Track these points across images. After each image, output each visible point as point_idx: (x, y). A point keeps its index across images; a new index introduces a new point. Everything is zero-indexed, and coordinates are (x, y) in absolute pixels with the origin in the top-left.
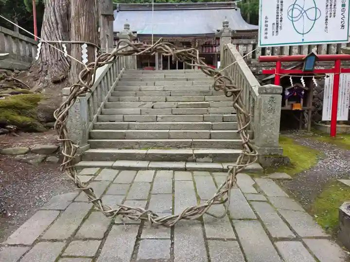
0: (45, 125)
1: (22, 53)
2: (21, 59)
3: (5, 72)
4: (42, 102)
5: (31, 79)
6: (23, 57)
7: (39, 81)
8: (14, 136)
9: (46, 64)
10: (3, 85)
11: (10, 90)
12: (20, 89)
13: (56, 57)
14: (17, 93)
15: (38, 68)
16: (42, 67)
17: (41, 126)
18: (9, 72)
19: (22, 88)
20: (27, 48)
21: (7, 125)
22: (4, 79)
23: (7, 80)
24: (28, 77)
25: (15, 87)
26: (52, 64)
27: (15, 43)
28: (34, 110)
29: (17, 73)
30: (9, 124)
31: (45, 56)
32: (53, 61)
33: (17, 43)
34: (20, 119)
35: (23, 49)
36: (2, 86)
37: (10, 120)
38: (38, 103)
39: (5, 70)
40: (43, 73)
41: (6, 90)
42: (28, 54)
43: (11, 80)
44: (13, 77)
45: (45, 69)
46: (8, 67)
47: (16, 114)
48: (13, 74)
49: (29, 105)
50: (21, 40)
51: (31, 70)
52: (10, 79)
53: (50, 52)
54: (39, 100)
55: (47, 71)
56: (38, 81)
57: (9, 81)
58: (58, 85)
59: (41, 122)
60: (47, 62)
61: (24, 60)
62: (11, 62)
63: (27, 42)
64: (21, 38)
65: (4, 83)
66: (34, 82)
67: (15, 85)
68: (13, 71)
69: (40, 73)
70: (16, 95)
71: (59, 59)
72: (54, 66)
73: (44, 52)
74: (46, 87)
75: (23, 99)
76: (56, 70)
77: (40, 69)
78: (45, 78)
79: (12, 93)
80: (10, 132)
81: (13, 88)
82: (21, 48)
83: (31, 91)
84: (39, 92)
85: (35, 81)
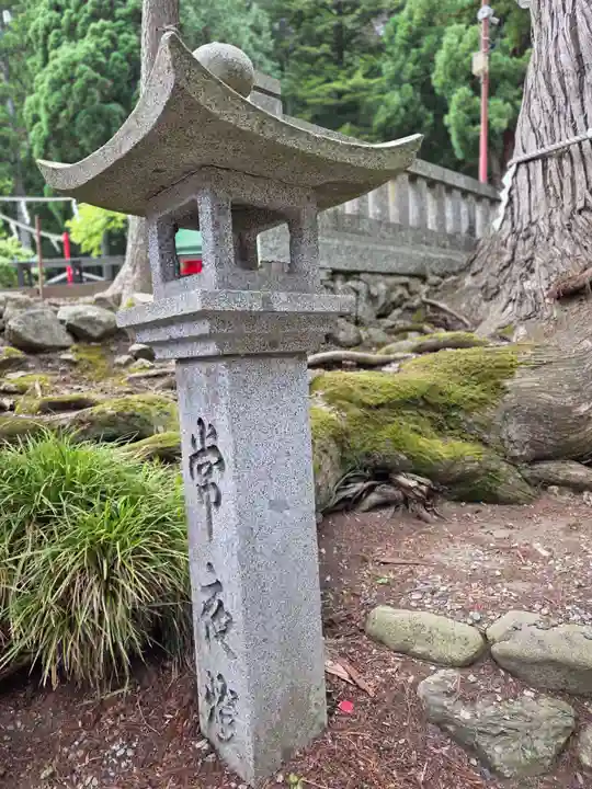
0: (527, 473)
1: (449, 227)
2: (448, 244)
3: (406, 285)
4: (523, 381)
5: (477, 297)
6: (452, 237)
7: (503, 298)
8: (419, 517)
9: (528, 236)
10: (398, 322)
11: (414, 339)
12: (443, 334)
13: (567, 200)
14: (435, 349)
15: (500, 254)
16: (514, 248)
17: (511, 480)
18: (415, 284)
19: (447, 330)
20: (464, 209)
21: (398, 473)
22: (400, 306)
23: (407, 308)
24: (469, 289)
25: (426, 327)
26: (552, 229)
27: (434, 196)
28: (490, 413)
29: (435, 286)
30: (404, 470)
31: (525, 206)
32: (556, 220)
33: (438, 198)
34: (442, 448)
35: (454, 214)
36: (393, 327)
37: (410, 457)
38: (507, 383)
39: (406, 279)
40: (517, 269)
41: (405, 338)
42: (465, 226)
43: (418, 307)
44: (424, 298)
45: (521, 257)
46: (411, 269)
47: (428, 430)
48: (425, 288)
49: (475, 392)
50: (450, 188)
51: (476, 266)
52: (416, 302)
53: (546, 188)
54: (507, 369)
55: (532, 259)
56: (499, 297)
57: (412, 310)
58: (574, 306)
59: (513, 461)
60: (534, 229)
61: (455, 246)
62: (422, 254)
63: (465, 193)
64: (450, 181)
65: (400, 317)
66: (484, 305)
67: (429, 320)
68: (424, 279)
69: (507, 271)
70: (431, 356)
71: (580, 205)
72: (556, 235)
73: (524, 194)
74: (528, 318)
75: (456, 369)
76: (568, 251)
77: (507, 258)
78: (527, 285)
79: (419, 350)
80: (405, 500)
81: (421, 331)
82: (449, 214)
83: (477, 336)
84: (504, 339)
85: (486, 300)
